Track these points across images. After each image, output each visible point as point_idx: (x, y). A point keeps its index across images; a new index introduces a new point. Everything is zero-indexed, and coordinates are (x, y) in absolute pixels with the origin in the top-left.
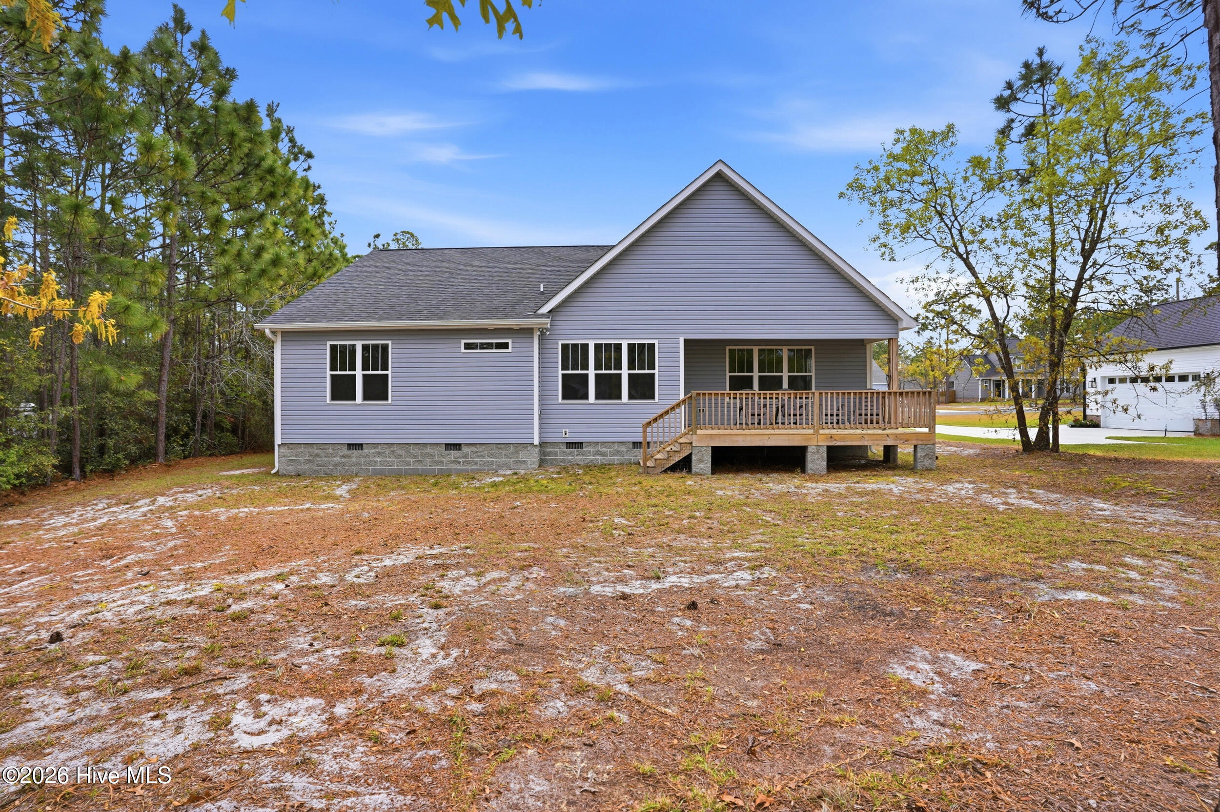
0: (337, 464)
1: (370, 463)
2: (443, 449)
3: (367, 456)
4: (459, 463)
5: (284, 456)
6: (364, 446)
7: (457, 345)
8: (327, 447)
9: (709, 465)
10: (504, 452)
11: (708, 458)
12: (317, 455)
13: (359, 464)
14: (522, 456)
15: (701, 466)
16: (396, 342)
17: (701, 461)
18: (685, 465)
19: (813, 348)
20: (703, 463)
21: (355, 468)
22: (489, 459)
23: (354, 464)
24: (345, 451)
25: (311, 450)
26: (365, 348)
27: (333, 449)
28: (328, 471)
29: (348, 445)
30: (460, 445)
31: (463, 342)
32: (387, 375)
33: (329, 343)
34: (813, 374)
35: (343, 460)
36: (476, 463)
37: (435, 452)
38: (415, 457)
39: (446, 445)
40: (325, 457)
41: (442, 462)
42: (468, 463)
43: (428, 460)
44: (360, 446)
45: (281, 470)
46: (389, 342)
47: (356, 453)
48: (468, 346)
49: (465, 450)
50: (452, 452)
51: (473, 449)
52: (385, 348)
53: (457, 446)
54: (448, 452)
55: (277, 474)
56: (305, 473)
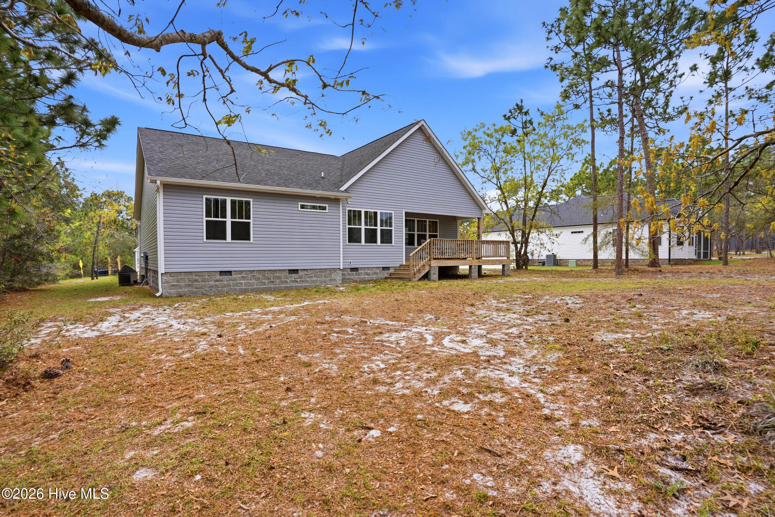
0: (211, 287)
1: (237, 285)
2: (287, 274)
3: (235, 279)
4: (297, 282)
5: (166, 282)
6: (233, 273)
7: (296, 206)
8: (203, 274)
9: (437, 276)
10: (323, 274)
11: (437, 272)
12: (196, 281)
13: (229, 285)
14: (333, 276)
15: (434, 276)
16: (255, 200)
17: (434, 274)
18: (426, 277)
19: (438, 220)
20: (435, 275)
21: (225, 289)
22: (315, 279)
23: (225, 286)
24: (218, 277)
25: (190, 277)
26: (233, 202)
27: (208, 276)
28: (205, 292)
29: (221, 272)
30: (297, 270)
31: (300, 203)
32: (249, 223)
33: (205, 197)
34: (438, 234)
35: (217, 283)
36: (307, 282)
37: (283, 275)
38: (268, 279)
39: (289, 270)
40: (202, 281)
41: (286, 282)
42: (303, 282)
43: (278, 281)
44: (230, 273)
45: (164, 294)
46: (251, 200)
47: (226, 277)
48: (303, 207)
49: (301, 273)
50: (293, 275)
51: (305, 272)
52: (248, 203)
53: (295, 271)
54: (290, 275)
55: (161, 296)
56: (185, 294)
